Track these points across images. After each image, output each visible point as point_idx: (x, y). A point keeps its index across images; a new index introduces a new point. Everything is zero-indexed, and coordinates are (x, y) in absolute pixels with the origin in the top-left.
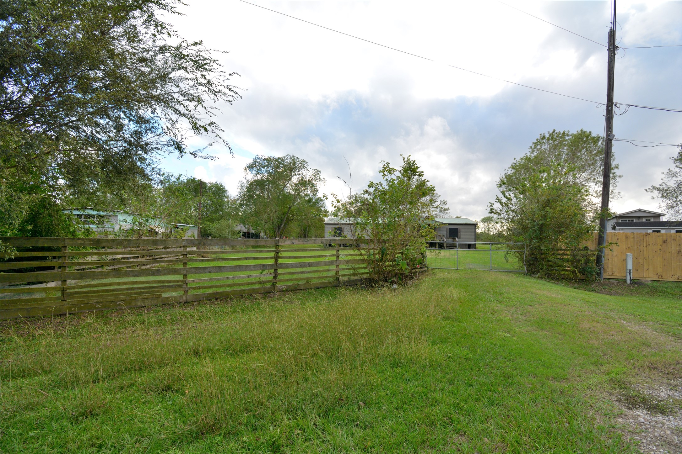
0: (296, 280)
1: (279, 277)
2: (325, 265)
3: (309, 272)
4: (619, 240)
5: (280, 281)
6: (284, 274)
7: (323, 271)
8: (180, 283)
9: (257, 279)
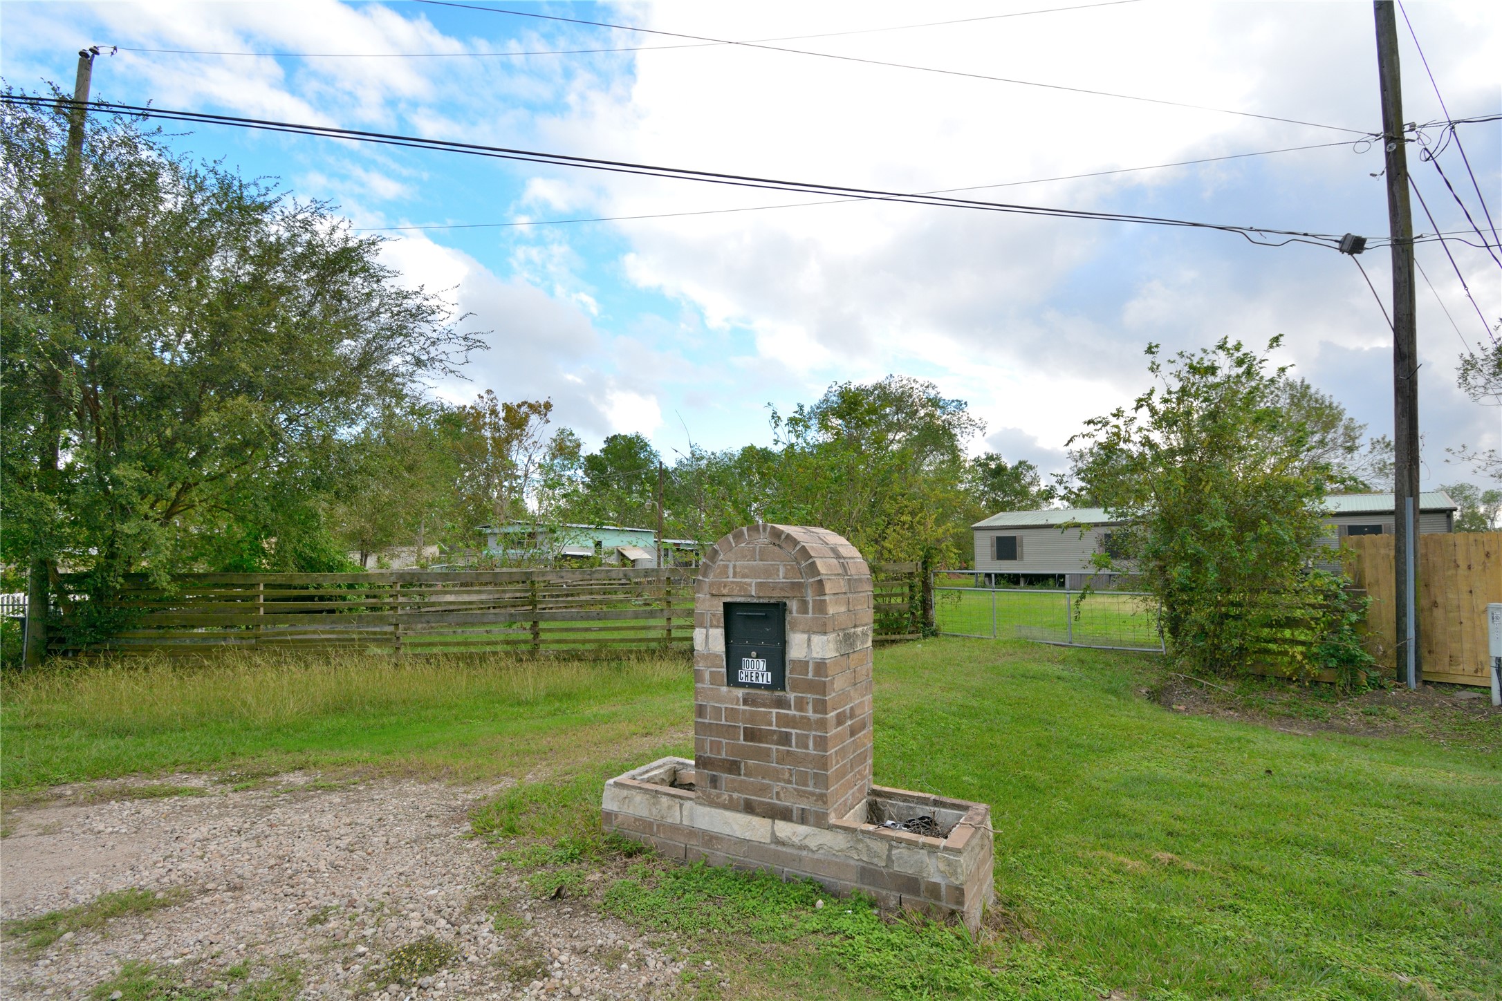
0: (574, 641)
1: (543, 636)
2: (636, 618)
3: (601, 629)
4: (1493, 557)
5: (544, 641)
6: (550, 630)
7: (633, 628)
8: (388, 636)
9: (501, 638)
